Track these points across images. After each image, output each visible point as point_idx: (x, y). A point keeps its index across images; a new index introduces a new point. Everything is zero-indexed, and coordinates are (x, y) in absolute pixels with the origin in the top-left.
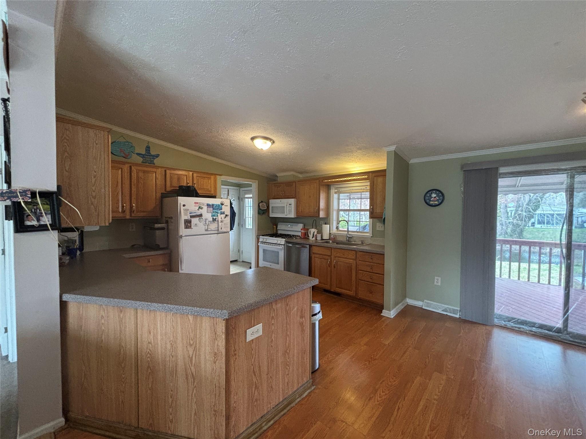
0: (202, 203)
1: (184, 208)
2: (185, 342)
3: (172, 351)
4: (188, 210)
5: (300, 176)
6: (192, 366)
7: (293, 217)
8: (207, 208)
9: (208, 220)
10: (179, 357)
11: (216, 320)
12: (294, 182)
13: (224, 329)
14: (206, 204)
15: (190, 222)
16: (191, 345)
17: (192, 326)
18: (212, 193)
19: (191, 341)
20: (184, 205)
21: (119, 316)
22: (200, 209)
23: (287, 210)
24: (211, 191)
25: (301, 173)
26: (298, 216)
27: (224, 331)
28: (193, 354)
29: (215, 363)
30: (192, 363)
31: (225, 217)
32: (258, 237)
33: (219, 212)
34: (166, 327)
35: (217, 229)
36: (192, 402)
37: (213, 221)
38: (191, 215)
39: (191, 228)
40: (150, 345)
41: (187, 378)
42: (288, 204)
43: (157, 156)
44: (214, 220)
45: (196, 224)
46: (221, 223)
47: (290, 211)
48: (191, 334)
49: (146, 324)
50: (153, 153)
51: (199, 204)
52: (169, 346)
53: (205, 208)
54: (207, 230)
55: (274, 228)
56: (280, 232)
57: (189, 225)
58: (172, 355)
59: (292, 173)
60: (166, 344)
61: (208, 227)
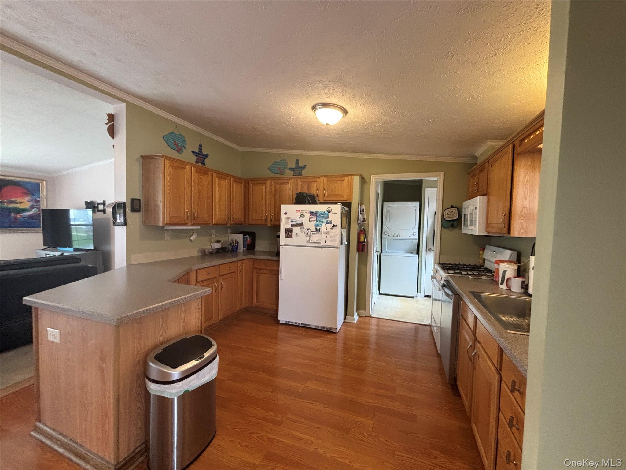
0: (304, 211)
1: (286, 216)
4: (289, 218)
8: (310, 216)
9: (310, 229)
14: (308, 212)
15: (291, 231)
18: (346, 199)
20: (286, 214)
22: (301, 218)
23: (473, 219)
24: (343, 197)
26: (488, 232)
31: (332, 228)
33: (325, 221)
35: (320, 242)
37: (316, 232)
38: (292, 223)
39: (292, 238)
42: (474, 208)
43: (304, 167)
44: (318, 230)
45: (297, 234)
47: (475, 222)
50: (301, 165)
51: (301, 211)
53: (307, 216)
54: (308, 242)
57: (290, 234)
61: (310, 238)
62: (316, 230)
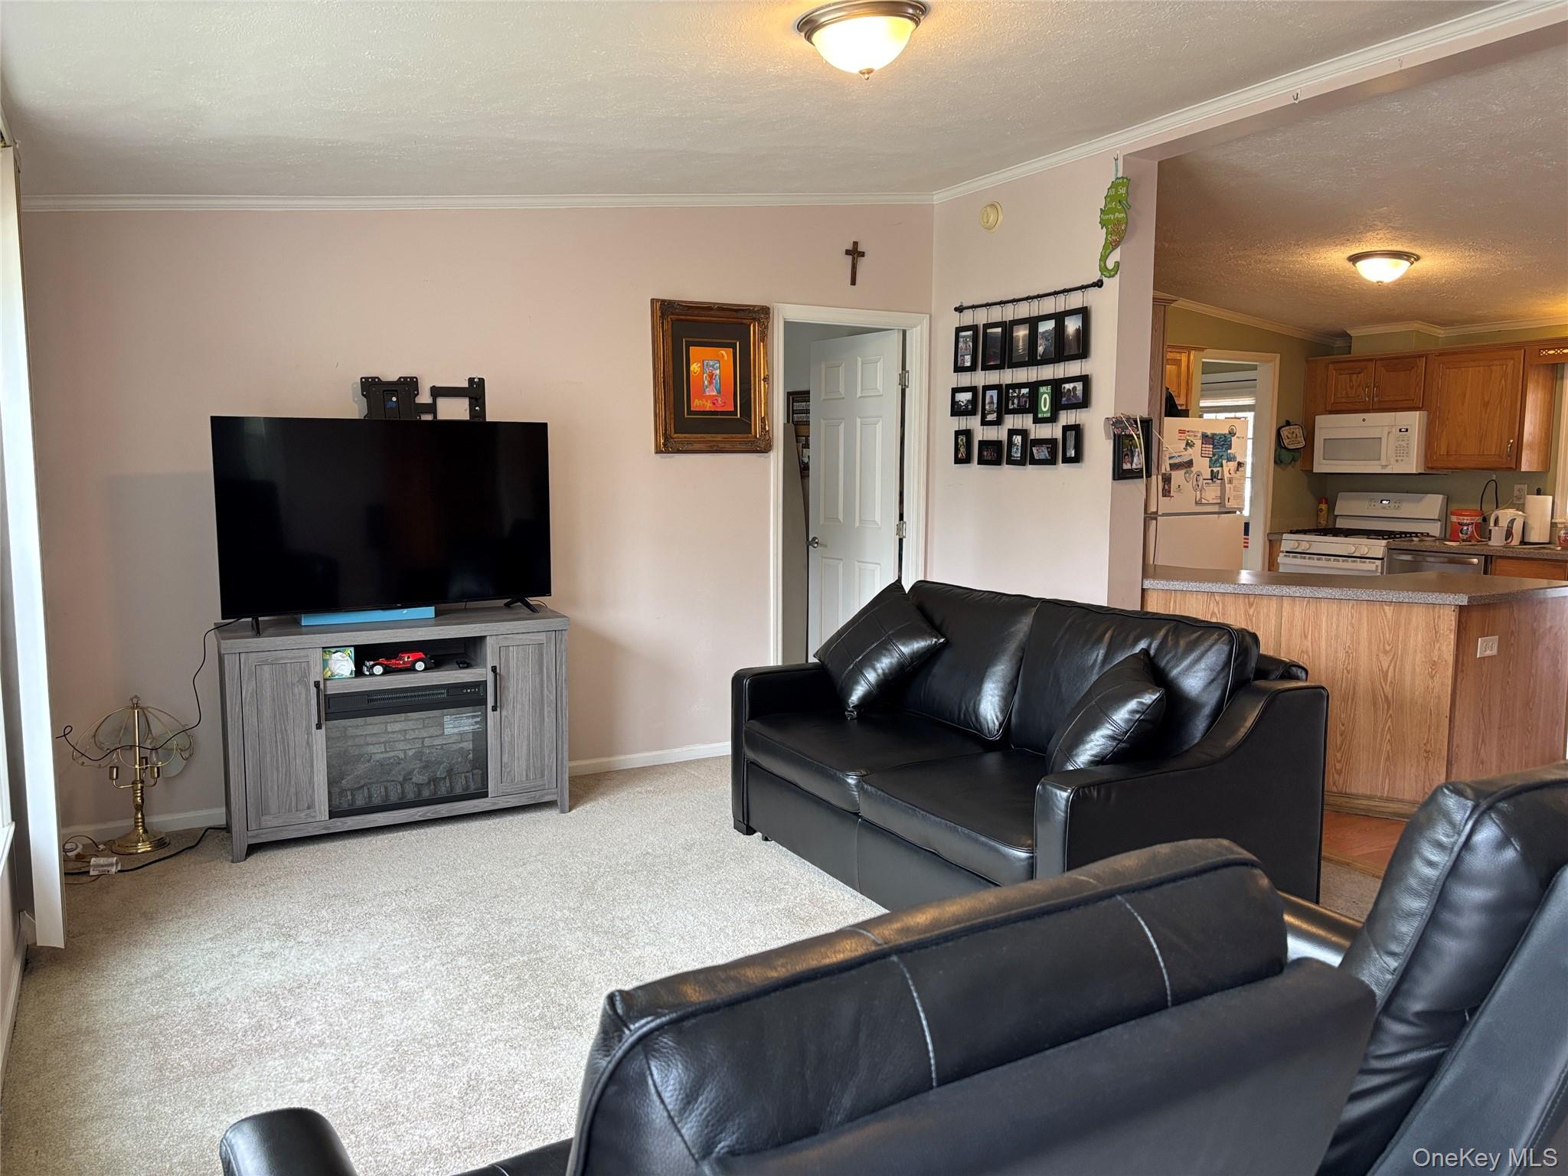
0: (1192, 432)
2: (1374, 649)
3: (1349, 664)
4: (1166, 449)
5: (1441, 332)
6: (1386, 685)
7: (1414, 472)
8: (1202, 443)
9: (1202, 475)
10: (1362, 672)
11: (1439, 612)
12: (1420, 356)
13: (1454, 625)
14: (1200, 435)
15: (1170, 480)
16: (1386, 652)
17: (1390, 623)
19: (1387, 646)
21: (1246, 613)
22: (1188, 448)
23: (1387, 448)
25: (1443, 324)
26: (1432, 468)
27: (1453, 627)
28: (1389, 667)
29: (1432, 677)
30: (1386, 680)
31: (1238, 470)
32: (1273, 537)
33: (1226, 454)
34: (1338, 626)
35: (1219, 501)
36: (1382, 739)
37: (1212, 479)
38: (1172, 461)
39: (1169, 496)
40: (1305, 657)
41: (1375, 704)
42: (1395, 430)
44: (1214, 476)
45: (1179, 487)
46: (1230, 485)
47: (1401, 452)
48: (1387, 635)
49: (1298, 623)
51: (1187, 433)
52: (1342, 655)
53: (1198, 444)
54: (1198, 503)
55: (1321, 510)
56: (1341, 524)
57: (1168, 487)
58: (1346, 669)
59: (1416, 326)
60: (1336, 652)
61: (1201, 494)
62: (1212, 476)
